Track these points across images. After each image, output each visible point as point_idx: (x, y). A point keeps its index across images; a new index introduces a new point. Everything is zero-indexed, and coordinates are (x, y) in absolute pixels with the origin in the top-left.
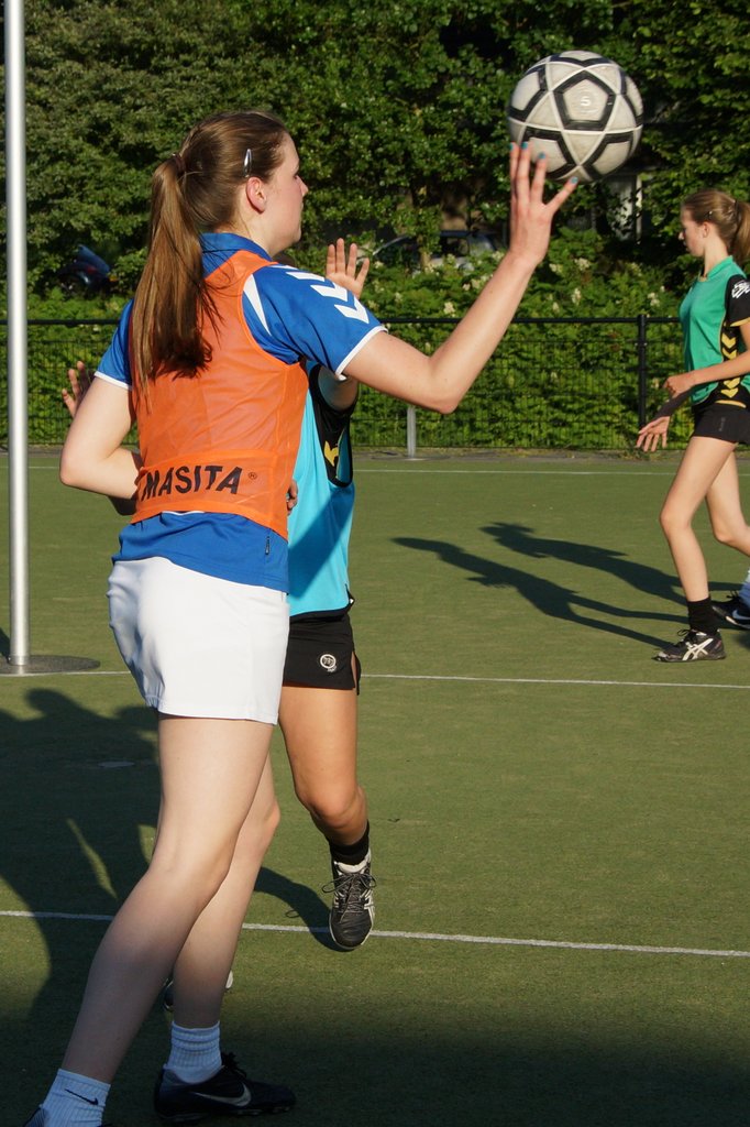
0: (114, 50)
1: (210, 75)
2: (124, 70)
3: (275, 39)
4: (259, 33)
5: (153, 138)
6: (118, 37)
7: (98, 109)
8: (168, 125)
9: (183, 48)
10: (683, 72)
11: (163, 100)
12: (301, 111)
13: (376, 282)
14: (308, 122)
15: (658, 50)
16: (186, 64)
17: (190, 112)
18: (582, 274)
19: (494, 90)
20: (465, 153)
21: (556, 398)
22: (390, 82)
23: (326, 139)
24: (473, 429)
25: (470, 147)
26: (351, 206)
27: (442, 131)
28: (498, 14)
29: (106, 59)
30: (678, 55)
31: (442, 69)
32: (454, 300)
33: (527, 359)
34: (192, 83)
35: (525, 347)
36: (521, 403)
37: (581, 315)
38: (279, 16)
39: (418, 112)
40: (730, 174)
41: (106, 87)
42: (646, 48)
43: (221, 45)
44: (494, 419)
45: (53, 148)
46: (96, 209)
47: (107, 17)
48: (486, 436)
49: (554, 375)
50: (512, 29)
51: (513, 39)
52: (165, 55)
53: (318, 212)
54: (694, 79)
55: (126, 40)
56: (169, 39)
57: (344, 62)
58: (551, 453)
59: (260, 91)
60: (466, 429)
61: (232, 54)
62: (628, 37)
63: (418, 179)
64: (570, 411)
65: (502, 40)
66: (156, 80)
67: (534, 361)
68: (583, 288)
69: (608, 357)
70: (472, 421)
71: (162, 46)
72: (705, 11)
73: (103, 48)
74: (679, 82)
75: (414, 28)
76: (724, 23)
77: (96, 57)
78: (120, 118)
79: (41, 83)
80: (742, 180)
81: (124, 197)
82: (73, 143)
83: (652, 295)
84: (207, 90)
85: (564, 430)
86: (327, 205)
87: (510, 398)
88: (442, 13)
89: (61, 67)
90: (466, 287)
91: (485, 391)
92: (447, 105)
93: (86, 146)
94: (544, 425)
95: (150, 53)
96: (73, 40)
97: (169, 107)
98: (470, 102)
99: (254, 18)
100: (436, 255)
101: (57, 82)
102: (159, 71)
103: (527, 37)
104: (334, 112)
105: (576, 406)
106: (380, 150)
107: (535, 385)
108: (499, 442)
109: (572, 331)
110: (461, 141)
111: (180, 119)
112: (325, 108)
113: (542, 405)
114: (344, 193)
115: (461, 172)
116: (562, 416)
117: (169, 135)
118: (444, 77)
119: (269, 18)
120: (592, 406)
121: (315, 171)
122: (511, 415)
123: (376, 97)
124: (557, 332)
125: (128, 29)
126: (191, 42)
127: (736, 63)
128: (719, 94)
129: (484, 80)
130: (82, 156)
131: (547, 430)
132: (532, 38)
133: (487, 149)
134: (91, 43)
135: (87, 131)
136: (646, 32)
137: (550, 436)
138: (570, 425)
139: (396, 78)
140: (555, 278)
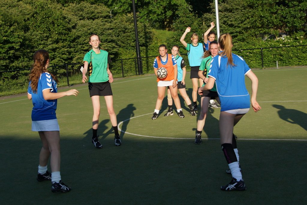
0: (226, 10)
1: (242, 13)
2: (228, 13)
3: (251, 6)
4: (249, 6)
5: (233, 23)
6: (227, 8)
7: (225, 19)
8: (235, 21)
9: (237, 9)
13: (269, 42)
16: (238, 11)
17: (239, 18)
18: (302, 38)
19: (286, 11)
20: (282, 21)
21: (299, 58)
23: (260, 21)
24: (286, 63)
25: (283, 20)
26: (264, 31)
27: (278, 18)
31: (277, 9)
32: (282, 44)
34: (239, 14)
35: (294, 50)
37: (302, 45)
38: (252, 3)
39: (274, 15)
41: (225, 16)
43: (243, 8)
44: (289, 62)
47: (225, 5)
48: (288, 64)
49: (298, 54)
51: (289, 3)
52: (234, 10)
53: (259, 32)
55: (228, 8)
56: (235, 8)
57: (261, 9)
58: (299, 66)
59: (249, 14)
60: (285, 63)
61: (245, 9)
63: (275, 26)
64: (301, 60)
65: (287, 3)
66: (233, 14)
67: (295, 52)
68: (302, 41)
70: (286, 62)
73: (225, 10)
75: (273, 3)
78: (228, 20)
84: (241, 15)
85: (300, 63)
86: (261, 31)
87: (292, 58)
90: (283, 42)
91: (287, 58)
92: (279, 14)
93: (223, 25)
94: (297, 62)
95: (232, 10)
97: (235, 18)
98: (282, 13)
99: (248, 3)
100: (278, 37)
102: (233, 13)
103: (291, 3)
104: (261, 16)
105: (302, 59)
106: (269, 22)
107: (295, 56)
108: (290, 65)
109: (301, 47)
110: (281, 19)
111: (237, 20)
112: (259, 16)
113: (297, 59)
114: (263, 29)
115: (282, 24)
116: (300, 60)
117: (236, 22)
118: (278, 10)
119: (250, 3)
121: (259, 26)
122: (292, 61)
123: (268, 14)
124: (298, 47)
125: (228, 7)
129: (284, 10)
130: (222, 26)
131: (298, 63)
133: (285, 20)
135: (223, 22)
137: (298, 64)
138: (301, 62)
139: (270, 11)
140: (297, 39)
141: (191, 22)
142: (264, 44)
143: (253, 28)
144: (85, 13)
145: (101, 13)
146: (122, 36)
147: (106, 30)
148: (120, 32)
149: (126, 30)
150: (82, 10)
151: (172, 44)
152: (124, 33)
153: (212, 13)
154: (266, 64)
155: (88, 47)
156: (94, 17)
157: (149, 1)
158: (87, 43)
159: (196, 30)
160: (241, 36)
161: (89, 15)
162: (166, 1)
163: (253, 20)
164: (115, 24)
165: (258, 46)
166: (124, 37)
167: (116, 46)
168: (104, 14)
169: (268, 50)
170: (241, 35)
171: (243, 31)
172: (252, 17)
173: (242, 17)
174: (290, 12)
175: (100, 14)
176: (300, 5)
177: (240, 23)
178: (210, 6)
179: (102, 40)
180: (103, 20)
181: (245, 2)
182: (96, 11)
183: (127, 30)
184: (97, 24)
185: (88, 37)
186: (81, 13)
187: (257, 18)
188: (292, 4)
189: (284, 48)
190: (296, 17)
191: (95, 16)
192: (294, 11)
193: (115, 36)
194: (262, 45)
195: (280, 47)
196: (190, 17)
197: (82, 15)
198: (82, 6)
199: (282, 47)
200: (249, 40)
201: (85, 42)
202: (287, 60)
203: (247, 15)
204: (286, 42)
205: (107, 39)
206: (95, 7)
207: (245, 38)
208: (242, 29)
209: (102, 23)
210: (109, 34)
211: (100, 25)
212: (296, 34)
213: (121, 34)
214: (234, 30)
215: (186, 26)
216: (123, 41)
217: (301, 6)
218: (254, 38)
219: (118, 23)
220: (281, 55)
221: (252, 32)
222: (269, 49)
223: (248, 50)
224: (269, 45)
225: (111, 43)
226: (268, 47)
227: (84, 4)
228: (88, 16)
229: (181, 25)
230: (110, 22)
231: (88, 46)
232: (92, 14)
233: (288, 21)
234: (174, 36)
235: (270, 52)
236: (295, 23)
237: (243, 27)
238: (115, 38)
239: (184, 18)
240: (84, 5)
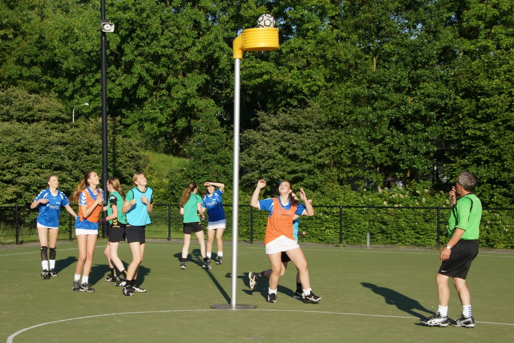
0: (288, 127)
1: (315, 134)
2: (290, 133)
3: (335, 124)
4: (331, 123)
5: (298, 152)
6: (289, 123)
7: (282, 144)
8: (303, 149)
9: (307, 126)
10: (457, 135)
11: (301, 141)
12: (342, 145)
13: (364, 195)
14: (344, 148)
15: (449, 128)
16: (308, 131)
17: (309, 145)
18: (426, 194)
19: (400, 139)
20: (391, 157)
21: (416, 231)
22: (369, 137)
23: (349, 153)
24: (392, 240)
25: (393, 156)
26: (356, 173)
27: (384, 151)
28: (401, 117)
29: (285, 130)
30: (455, 130)
31: (384, 133)
32: (387, 201)
33: (408, 219)
34: (310, 136)
35: (408, 215)
36: (406, 232)
37: (425, 206)
38: (336, 117)
40: (471, 165)
41: (285, 137)
42: (445, 128)
43: (319, 126)
44: (398, 236)
45: (269, 155)
46: (281, 173)
47: (286, 117)
48: (395, 242)
49: (416, 223)
50: (405, 122)
51: (405, 124)
52: (302, 128)
54: (460, 137)
55: (291, 124)
56: (303, 124)
58: (415, 247)
59: (330, 139)
60: (389, 239)
61: (322, 128)
62: (441, 125)
63: (377, 165)
64: (421, 234)
65: (402, 125)
66: (299, 135)
67: (410, 219)
68: (426, 198)
69: (433, 219)
70: (391, 237)
71: (301, 125)
72: (463, 117)
73: (285, 126)
74: (455, 138)
75: (376, 121)
76: (469, 120)
77: (283, 129)
78: (289, 146)
79: (266, 136)
80: (475, 167)
81: (289, 169)
82: (275, 153)
83: (447, 200)
84: (314, 138)
85: (419, 240)
86: (349, 172)
88: (384, 117)
89: (272, 132)
90: (391, 197)
91: (395, 228)
92: (386, 144)
93: (279, 155)
95: (298, 128)
96: (276, 124)
97: (303, 143)
98: (392, 143)
99: (328, 118)
100: (382, 188)
101: (271, 136)
102: (301, 133)
103: (410, 124)
104: (352, 145)
105: (423, 233)
106: (365, 156)
107: (411, 227)
108: (400, 243)
109: (422, 211)
110: (390, 154)
111: (306, 147)
112: (349, 144)
113: (413, 232)
114: (354, 169)
115: (390, 163)
116: (419, 236)
117: (303, 152)
118: (385, 135)
119: (333, 118)
120: (428, 233)
121: (346, 162)
122: (403, 235)
123: (365, 141)
124: (417, 211)
125: (292, 121)
126: (310, 125)
127: (473, 132)
128: (467, 141)
129: (397, 137)
130: (277, 157)
131: (414, 240)
132: (411, 124)
133: (397, 156)
134: (281, 125)
135: (279, 150)
136: (446, 123)
137: (415, 242)
138: (421, 239)
139: (371, 136)
140: (417, 195)
141: (219, 144)
142: (354, 198)
143: (335, 166)
144: (14, 109)
145: (45, 111)
146: (83, 160)
147: (52, 145)
148: (80, 150)
149: (92, 147)
150: (9, 103)
151: (179, 183)
152: (88, 154)
153: (259, 130)
154: (354, 238)
155: (13, 175)
156: (32, 118)
157: (146, 97)
158: (11, 168)
159: (227, 160)
160: (312, 180)
161: (21, 114)
162: (177, 99)
163: (335, 150)
164: (72, 135)
165: (342, 201)
166: (86, 161)
167: (69, 178)
168: (52, 114)
169: (361, 211)
170: (312, 177)
171: (316, 170)
172: (335, 144)
173: (316, 144)
174: (407, 142)
175: (44, 114)
176: (427, 130)
177: (312, 154)
178: (258, 116)
179: (43, 164)
180: (47, 126)
181: (324, 114)
182: (37, 107)
183: (94, 149)
184: (35, 133)
185: (15, 156)
186: (8, 107)
187: (344, 146)
188: (412, 126)
189: (390, 209)
190: (419, 152)
191: (33, 116)
192: (415, 140)
193: (70, 158)
194: (350, 200)
195: (383, 207)
196: (218, 135)
197: (8, 111)
198: (9, 94)
199: (387, 207)
200: (325, 189)
201: (7, 166)
202: (395, 232)
203: (325, 140)
204: (396, 198)
205: (52, 164)
206: (36, 98)
207: (318, 183)
208: (314, 167)
209: (45, 132)
210: (57, 154)
211: (41, 135)
212: (416, 185)
213: (82, 155)
214: (298, 166)
215: (207, 151)
216: (84, 169)
217: (427, 132)
218: (337, 185)
219: (78, 134)
220: (385, 222)
221: (332, 174)
222: (362, 209)
223: (322, 208)
224: (362, 202)
225: (59, 172)
226: (361, 205)
227: (14, 91)
228: (19, 116)
229: (198, 148)
230: (63, 131)
231: (13, 173)
232: (28, 112)
233: (402, 158)
234: (184, 169)
235: (363, 214)
236: (415, 164)
237: (316, 162)
238: (68, 163)
239: (205, 135)
240: (15, 94)
